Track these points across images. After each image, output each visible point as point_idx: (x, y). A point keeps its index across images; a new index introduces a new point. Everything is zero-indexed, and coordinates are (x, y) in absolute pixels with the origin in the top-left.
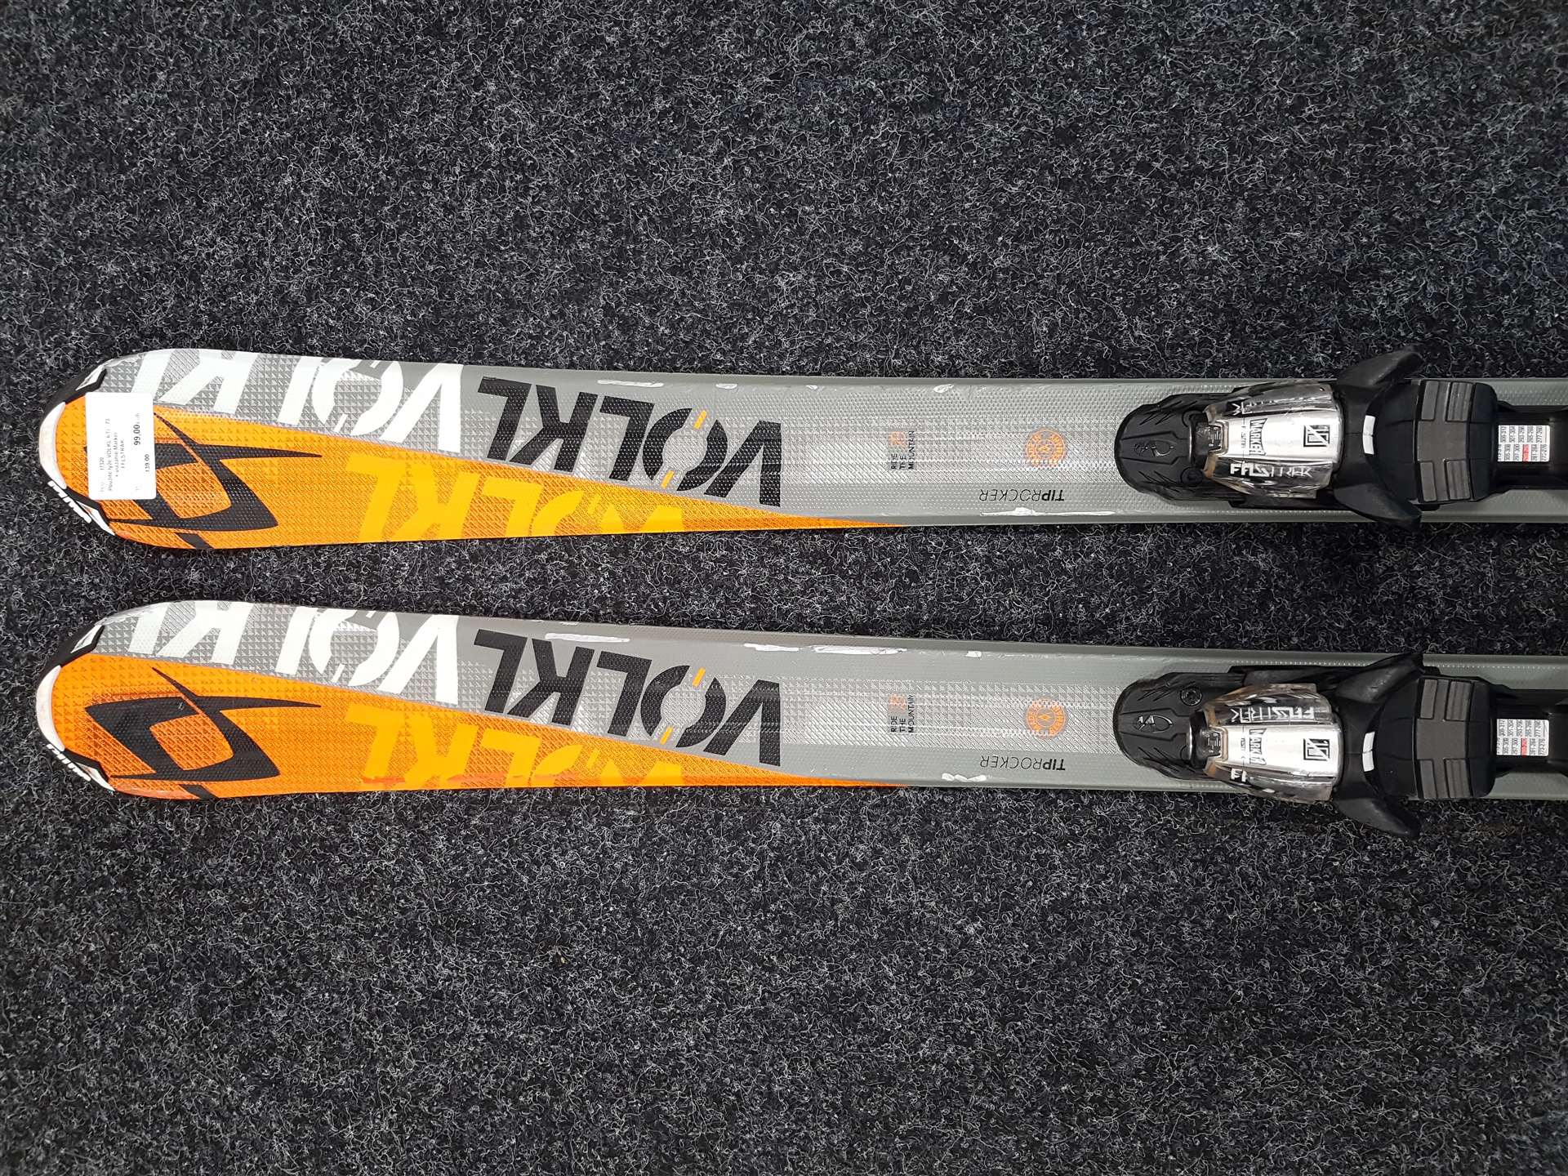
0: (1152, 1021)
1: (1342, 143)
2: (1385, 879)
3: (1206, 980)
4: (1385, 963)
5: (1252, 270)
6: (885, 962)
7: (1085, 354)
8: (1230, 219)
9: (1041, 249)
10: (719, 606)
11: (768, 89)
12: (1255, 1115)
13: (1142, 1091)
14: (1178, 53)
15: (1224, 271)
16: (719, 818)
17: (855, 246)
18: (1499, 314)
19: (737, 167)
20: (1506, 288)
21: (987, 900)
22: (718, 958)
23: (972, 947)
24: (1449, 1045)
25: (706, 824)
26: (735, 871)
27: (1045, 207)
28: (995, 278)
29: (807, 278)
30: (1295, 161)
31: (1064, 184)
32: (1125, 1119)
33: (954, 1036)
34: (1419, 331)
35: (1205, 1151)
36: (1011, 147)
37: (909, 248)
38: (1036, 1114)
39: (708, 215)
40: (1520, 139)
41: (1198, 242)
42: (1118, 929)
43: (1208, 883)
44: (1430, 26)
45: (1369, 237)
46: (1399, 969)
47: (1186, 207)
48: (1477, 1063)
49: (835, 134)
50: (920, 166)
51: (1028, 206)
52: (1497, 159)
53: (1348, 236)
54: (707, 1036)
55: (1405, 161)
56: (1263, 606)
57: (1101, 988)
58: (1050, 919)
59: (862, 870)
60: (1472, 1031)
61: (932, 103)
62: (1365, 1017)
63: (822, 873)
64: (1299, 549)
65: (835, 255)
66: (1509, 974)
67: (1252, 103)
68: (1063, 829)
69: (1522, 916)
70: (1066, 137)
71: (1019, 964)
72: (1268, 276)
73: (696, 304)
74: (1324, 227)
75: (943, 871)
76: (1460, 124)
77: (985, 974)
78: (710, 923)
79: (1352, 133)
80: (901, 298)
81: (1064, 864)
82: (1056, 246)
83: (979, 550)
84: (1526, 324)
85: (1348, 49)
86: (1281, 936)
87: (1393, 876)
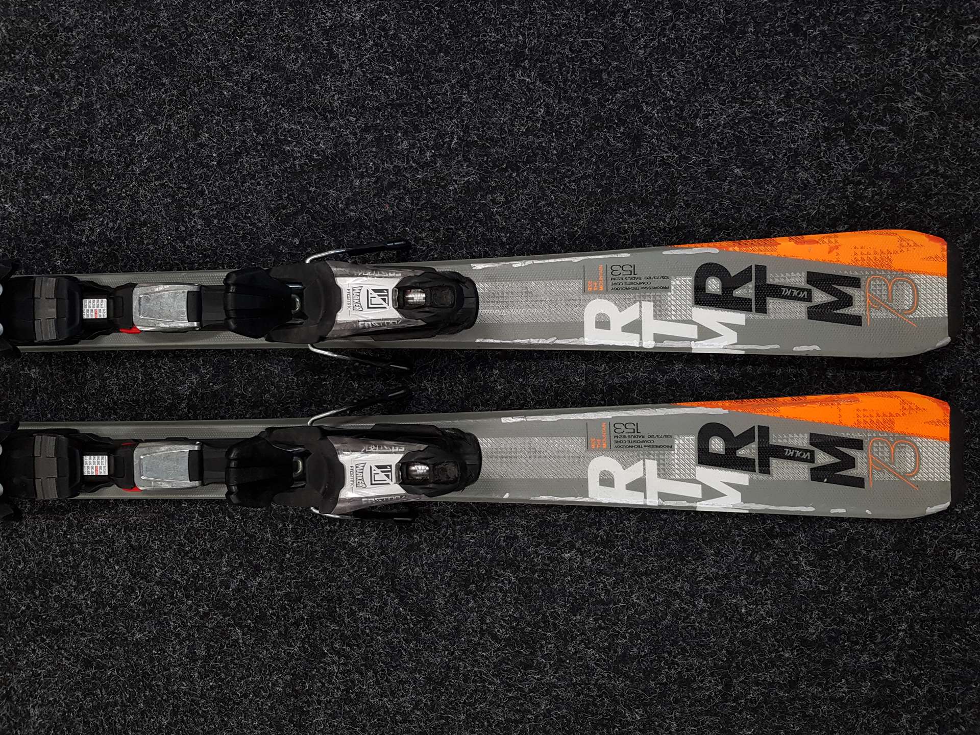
4: (93, 590)
8: (17, 190)
12: (33, 674)
15: (14, 217)
18: (142, 238)
20: (145, 224)
24: (124, 634)
30: (46, 158)
34: (105, 248)
40: (151, 144)
43: (9, 549)
44: (109, 84)
45: (81, 198)
46: (99, 593)
48: (137, 643)
53: (71, 197)
55: (96, 156)
56: (34, 398)
62: (84, 620)
64: (51, 366)
66: (153, 595)
67: (26, 127)
72: (34, 220)
74: (60, 193)
76: (123, 135)
79: (73, 142)
84: (155, 242)
85: (72, 97)
86: (45, 577)
87: (97, 542)
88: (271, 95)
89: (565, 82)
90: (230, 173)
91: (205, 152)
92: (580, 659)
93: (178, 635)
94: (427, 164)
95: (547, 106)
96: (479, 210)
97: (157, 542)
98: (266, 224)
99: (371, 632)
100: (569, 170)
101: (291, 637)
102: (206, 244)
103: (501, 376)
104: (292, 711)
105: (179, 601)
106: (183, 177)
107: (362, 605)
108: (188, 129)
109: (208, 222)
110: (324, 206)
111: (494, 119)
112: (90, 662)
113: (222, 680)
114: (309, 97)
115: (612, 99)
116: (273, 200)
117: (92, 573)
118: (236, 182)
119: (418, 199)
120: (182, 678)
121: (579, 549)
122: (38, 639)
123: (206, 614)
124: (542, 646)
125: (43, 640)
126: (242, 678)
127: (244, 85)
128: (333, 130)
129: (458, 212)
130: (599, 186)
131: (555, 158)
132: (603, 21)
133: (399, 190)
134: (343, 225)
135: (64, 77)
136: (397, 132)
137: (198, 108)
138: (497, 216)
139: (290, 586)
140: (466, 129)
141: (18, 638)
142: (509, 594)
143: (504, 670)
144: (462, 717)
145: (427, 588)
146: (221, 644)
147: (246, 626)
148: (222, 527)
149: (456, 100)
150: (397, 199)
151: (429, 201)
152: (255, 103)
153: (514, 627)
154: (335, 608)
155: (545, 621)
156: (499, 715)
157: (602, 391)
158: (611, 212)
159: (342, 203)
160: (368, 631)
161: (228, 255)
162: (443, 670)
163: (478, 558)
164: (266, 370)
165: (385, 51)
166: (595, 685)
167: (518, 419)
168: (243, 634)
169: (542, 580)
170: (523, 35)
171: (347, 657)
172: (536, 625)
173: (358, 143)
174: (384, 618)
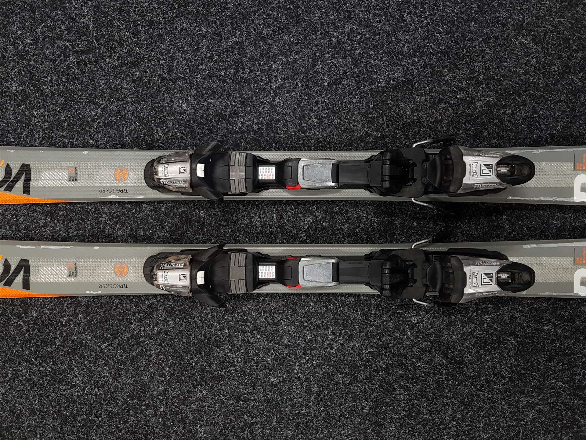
0: (165, 376)
1: (226, 70)
2: (242, 322)
3: (183, 360)
4: (242, 351)
5: (197, 113)
6: (73, 359)
7: (142, 141)
8: (190, 95)
9: (126, 104)
10: (13, 231)
11: (31, 44)
13: (162, 400)
14: (172, 37)
15: (188, 113)
16: (13, 310)
17: (62, 101)
18: (277, 130)
19: (19, 72)
20: (279, 121)
21: (109, 336)
22: (13, 361)
23: (104, 353)
24: (263, 379)
25: (9, 312)
26: (19, 329)
27: (127, 89)
28: (111, 113)
29: (45, 111)
30: (211, 76)
31: (134, 81)
32: (156, 410)
33: (97, 385)
34: (252, 135)
35: (183, 420)
36: (116, 67)
37: (81, 102)
38: (126, 411)
39: (9, 89)
41: (179, 103)
42: (154, 343)
43: (184, 326)
44: (255, 30)
45: (235, 103)
47: (175, 90)
48: (272, 385)
49: (54, 61)
50: (85, 73)
51: (122, 88)
52: (276, 76)
53: (228, 102)
54: (9, 389)
55: (246, 76)
56: (202, 229)
57: (148, 365)
58: (130, 341)
59: (65, 327)
60: (270, 374)
61: (89, 51)
63: (51, 328)
64: (214, 209)
65: (54, 104)
66: (282, 353)
67: (197, 54)
68: (135, 309)
69: (286, 333)
70: (134, 65)
71: (120, 358)
72: (203, 115)
73: (4, 121)
74: (221, 99)
75: (94, 326)
76: (264, 64)
77: (109, 362)
78: (10, 348)
79: (230, 66)
80: (78, 120)
81: (135, 321)
82: (131, 103)
83: (106, 210)
84: (286, 133)
85: (228, 37)
86: (208, 343)
87: (245, 321)
88: (363, 42)
89: (548, 44)
90: (336, 90)
91: (320, 76)
92: (554, 388)
93: (299, 379)
94: (463, 89)
95: (537, 58)
96: (496, 119)
97: (285, 320)
98: (359, 123)
99: (425, 375)
100: (550, 97)
101: (373, 379)
102: (320, 135)
103: (508, 220)
104: (373, 424)
105: (300, 357)
106: (305, 92)
107: (420, 358)
108: (308, 61)
109: (321, 120)
110: (396, 113)
111: (505, 64)
112: (239, 397)
113: (328, 406)
114: (388, 45)
115: (576, 56)
116: (363, 108)
117: (241, 340)
118: (340, 97)
119: (457, 110)
120: (302, 406)
121: (553, 324)
122: (204, 383)
123: (318, 365)
124: (530, 381)
125: (207, 384)
126: (341, 405)
127: (345, 35)
128: (404, 66)
129: (482, 119)
130: (568, 107)
131: (542, 89)
132: (571, 9)
133: (445, 104)
134: (410, 125)
135: (223, 24)
136: (444, 69)
137: (315, 49)
138: (507, 123)
139: (373, 347)
140: (487, 69)
141: (190, 383)
142: (511, 351)
143: (507, 396)
144: (481, 424)
145: (460, 348)
146: (328, 384)
147: (344, 373)
148: (328, 311)
149: (481, 51)
150: (443, 110)
151: (464, 111)
152: (353, 47)
153: (514, 370)
154: (402, 361)
155: (533, 367)
156: (503, 423)
157: (569, 230)
158: (575, 123)
159: (408, 111)
160: (423, 374)
161: (333, 142)
162: (469, 397)
163: (492, 330)
164: (357, 214)
165: (437, 19)
166: (562, 403)
167: (533, 246)
168: (342, 377)
169: (531, 342)
170: (522, 15)
171: (410, 390)
172: (527, 369)
173: (419, 75)
174: (433, 366)
